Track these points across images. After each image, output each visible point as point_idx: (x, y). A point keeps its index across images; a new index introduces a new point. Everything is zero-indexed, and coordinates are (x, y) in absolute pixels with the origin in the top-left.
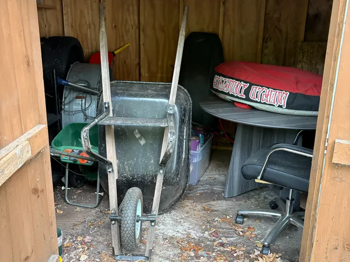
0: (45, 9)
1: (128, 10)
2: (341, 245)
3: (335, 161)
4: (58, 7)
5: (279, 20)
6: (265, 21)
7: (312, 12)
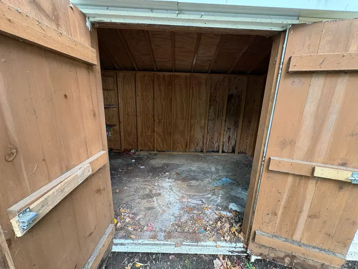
0: (110, 90)
1: (149, 91)
2: (271, 213)
3: (270, 168)
4: (116, 89)
5: (216, 97)
6: (210, 98)
7: (230, 94)
